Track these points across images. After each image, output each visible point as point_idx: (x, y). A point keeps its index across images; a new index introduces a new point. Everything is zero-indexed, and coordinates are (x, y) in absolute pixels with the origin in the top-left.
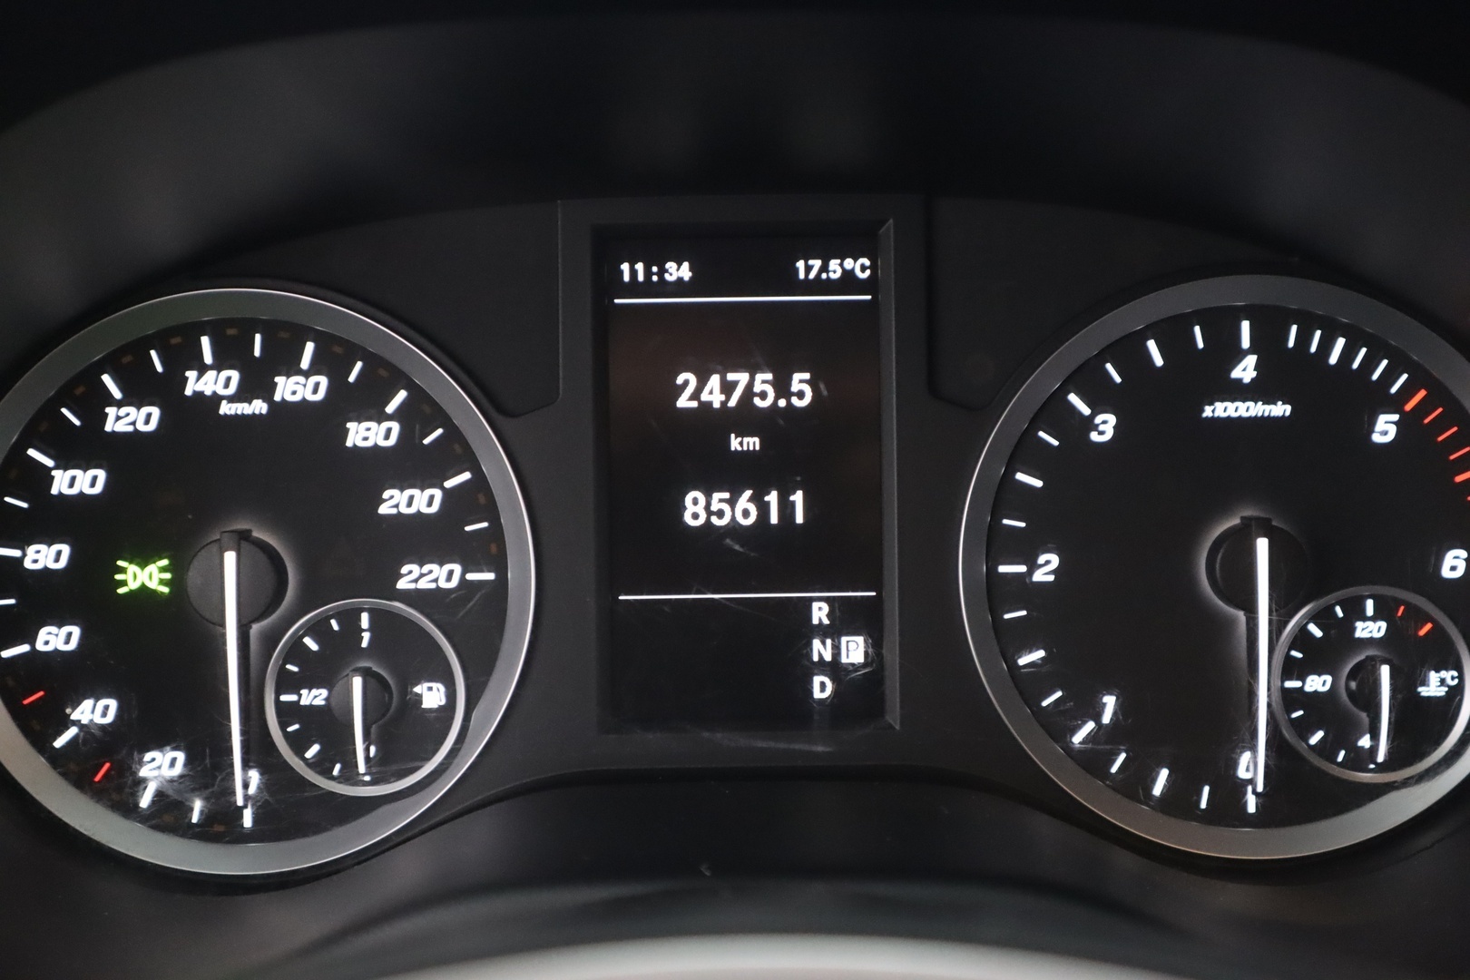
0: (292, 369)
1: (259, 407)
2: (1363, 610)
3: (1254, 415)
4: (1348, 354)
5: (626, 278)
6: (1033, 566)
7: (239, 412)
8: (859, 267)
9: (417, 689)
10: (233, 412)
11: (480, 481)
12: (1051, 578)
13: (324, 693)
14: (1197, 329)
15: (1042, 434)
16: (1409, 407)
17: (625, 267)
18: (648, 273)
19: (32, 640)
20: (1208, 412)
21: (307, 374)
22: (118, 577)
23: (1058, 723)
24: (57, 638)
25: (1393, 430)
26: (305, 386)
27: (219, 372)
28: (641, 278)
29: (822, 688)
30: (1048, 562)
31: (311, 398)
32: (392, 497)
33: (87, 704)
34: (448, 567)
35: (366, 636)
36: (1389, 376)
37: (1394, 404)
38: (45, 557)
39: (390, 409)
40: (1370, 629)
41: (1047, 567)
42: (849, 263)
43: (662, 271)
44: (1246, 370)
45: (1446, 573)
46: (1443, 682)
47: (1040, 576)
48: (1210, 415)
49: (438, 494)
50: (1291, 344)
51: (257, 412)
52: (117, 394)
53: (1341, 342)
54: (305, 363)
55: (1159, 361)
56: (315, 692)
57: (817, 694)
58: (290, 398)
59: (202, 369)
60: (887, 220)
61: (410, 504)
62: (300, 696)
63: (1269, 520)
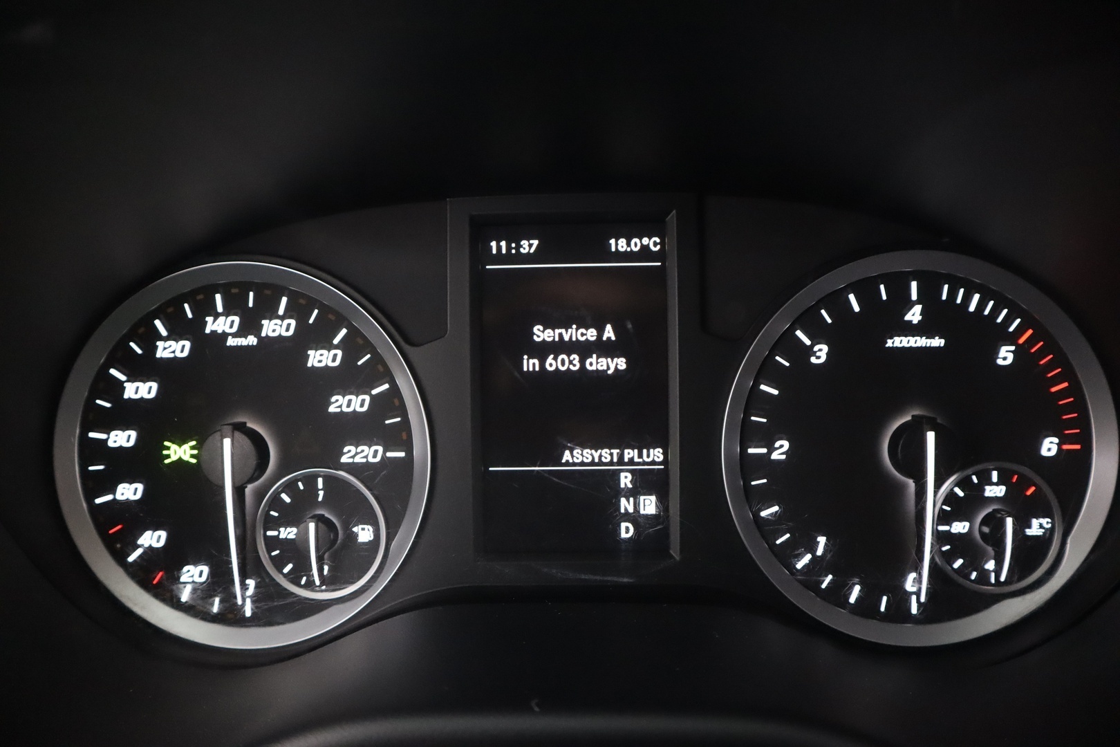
0: (273, 315)
1: (252, 340)
2: (990, 477)
3: (920, 346)
4: (981, 305)
5: (494, 251)
6: (771, 449)
7: (239, 344)
8: (653, 243)
9: (355, 529)
10: (235, 344)
11: (395, 391)
12: (784, 457)
13: (295, 530)
14: (882, 287)
15: (778, 358)
16: (1021, 341)
17: (494, 244)
18: (509, 248)
19: (114, 492)
20: (889, 343)
21: (282, 318)
22: (165, 452)
23: (786, 555)
24: (129, 492)
25: (1010, 357)
26: (281, 326)
27: (227, 318)
28: (504, 251)
29: (626, 531)
30: (781, 446)
31: (285, 334)
32: (337, 401)
33: (148, 534)
34: (374, 448)
35: (321, 493)
36: (1008, 320)
37: (1011, 339)
38: (122, 439)
39: (336, 341)
40: (995, 491)
41: (781, 450)
42: (645, 241)
43: (519, 246)
44: (914, 315)
45: (1044, 452)
46: (1041, 526)
47: (776, 456)
48: (891, 345)
49: (367, 398)
50: (944, 297)
51: (250, 344)
52: (164, 332)
53: (977, 297)
54: (281, 312)
55: (857, 308)
56: (289, 529)
57: (624, 535)
58: (271, 334)
59: (216, 316)
60: (672, 211)
61: (349, 406)
62: (279, 532)
63: (934, 419)
